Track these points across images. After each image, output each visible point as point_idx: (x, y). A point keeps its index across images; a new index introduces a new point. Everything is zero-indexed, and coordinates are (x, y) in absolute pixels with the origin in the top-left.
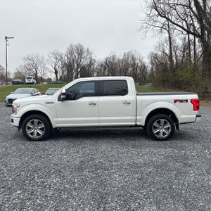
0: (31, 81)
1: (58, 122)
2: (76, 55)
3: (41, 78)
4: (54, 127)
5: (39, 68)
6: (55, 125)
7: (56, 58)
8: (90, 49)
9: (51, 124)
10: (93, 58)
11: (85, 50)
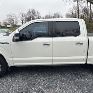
0: (10, 26)
1: (13, 62)
2: (32, 14)
3: (16, 25)
4: (10, 65)
5: (14, 20)
6: (10, 64)
7: (23, 16)
8: (38, 11)
9: (7, 64)
10: (40, 15)
11: (36, 12)
